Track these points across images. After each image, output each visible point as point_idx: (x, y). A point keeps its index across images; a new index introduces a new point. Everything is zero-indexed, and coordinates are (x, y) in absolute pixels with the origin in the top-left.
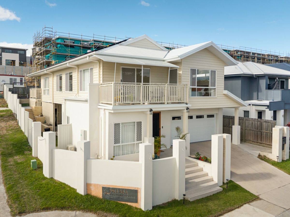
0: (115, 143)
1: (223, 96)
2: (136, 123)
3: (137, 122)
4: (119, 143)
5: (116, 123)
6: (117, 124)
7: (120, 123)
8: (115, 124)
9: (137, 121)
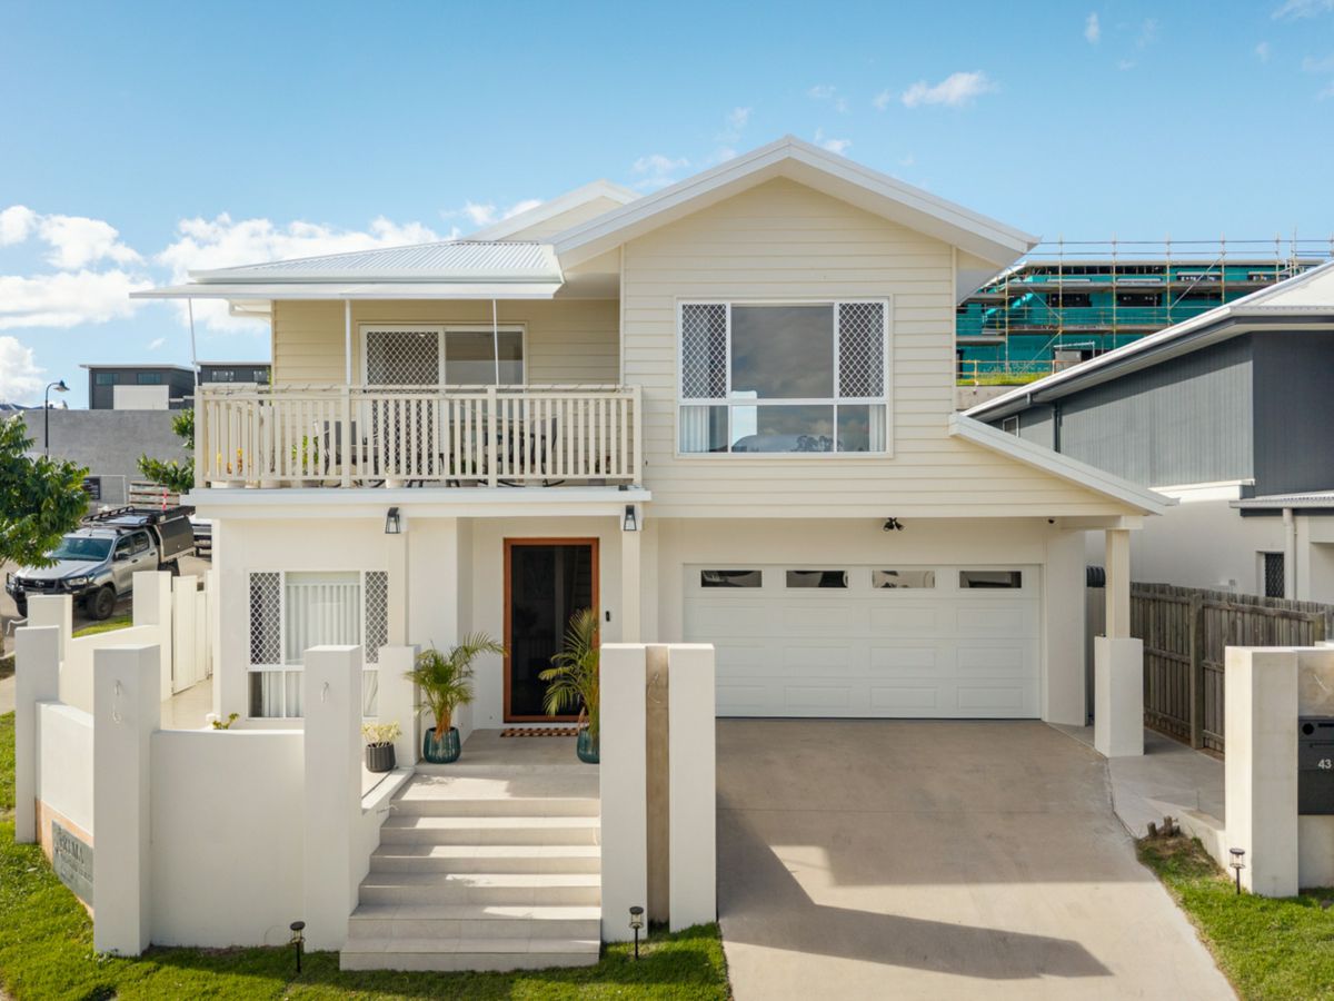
0: (253, 660)
1: (954, 446)
2: (363, 580)
3: (368, 574)
4: (275, 660)
5: (260, 571)
6: (263, 575)
7: (278, 574)
8: (256, 575)
9: (372, 570)
